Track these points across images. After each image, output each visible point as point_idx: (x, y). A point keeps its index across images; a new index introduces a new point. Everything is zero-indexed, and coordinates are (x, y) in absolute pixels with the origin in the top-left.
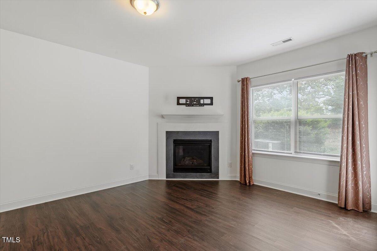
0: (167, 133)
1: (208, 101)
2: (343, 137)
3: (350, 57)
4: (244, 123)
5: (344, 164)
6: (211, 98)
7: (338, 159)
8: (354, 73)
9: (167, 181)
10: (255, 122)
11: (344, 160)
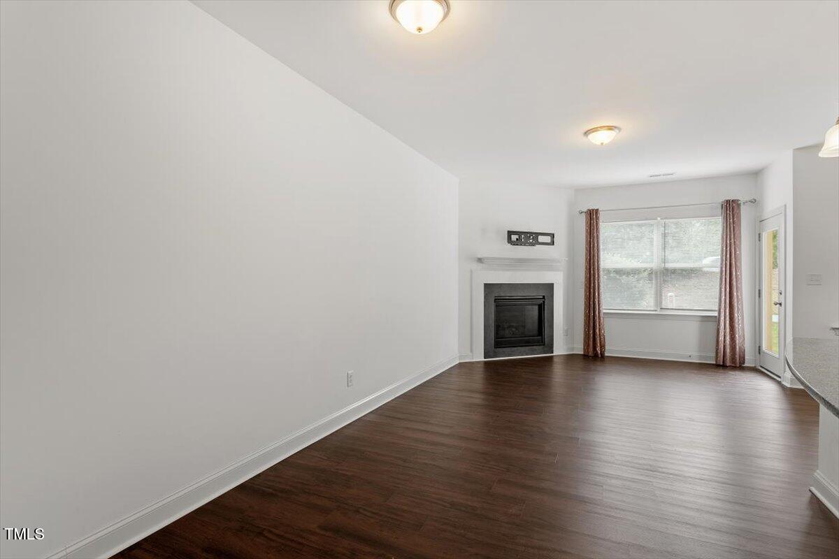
0: (487, 286)
1: (548, 239)
2: (721, 289)
3: (728, 202)
4: (592, 272)
5: (722, 318)
6: (552, 236)
7: (716, 314)
8: (731, 220)
9: (485, 362)
10: (608, 271)
11: (722, 314)
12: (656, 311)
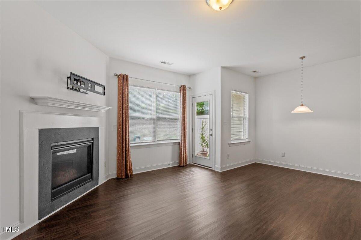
3: (182, 86)
6: (103, 87)
12: (155, 142)
